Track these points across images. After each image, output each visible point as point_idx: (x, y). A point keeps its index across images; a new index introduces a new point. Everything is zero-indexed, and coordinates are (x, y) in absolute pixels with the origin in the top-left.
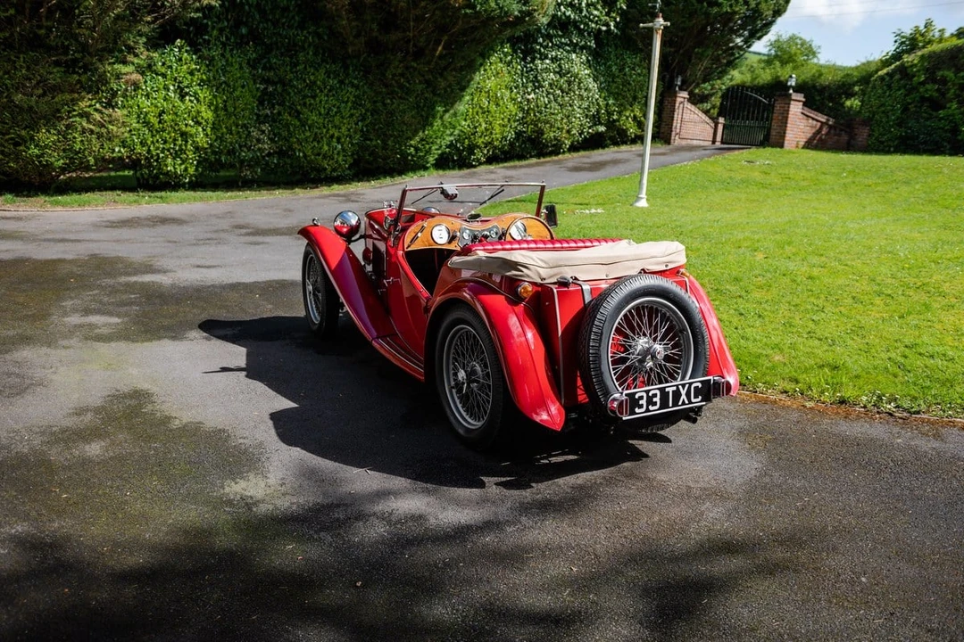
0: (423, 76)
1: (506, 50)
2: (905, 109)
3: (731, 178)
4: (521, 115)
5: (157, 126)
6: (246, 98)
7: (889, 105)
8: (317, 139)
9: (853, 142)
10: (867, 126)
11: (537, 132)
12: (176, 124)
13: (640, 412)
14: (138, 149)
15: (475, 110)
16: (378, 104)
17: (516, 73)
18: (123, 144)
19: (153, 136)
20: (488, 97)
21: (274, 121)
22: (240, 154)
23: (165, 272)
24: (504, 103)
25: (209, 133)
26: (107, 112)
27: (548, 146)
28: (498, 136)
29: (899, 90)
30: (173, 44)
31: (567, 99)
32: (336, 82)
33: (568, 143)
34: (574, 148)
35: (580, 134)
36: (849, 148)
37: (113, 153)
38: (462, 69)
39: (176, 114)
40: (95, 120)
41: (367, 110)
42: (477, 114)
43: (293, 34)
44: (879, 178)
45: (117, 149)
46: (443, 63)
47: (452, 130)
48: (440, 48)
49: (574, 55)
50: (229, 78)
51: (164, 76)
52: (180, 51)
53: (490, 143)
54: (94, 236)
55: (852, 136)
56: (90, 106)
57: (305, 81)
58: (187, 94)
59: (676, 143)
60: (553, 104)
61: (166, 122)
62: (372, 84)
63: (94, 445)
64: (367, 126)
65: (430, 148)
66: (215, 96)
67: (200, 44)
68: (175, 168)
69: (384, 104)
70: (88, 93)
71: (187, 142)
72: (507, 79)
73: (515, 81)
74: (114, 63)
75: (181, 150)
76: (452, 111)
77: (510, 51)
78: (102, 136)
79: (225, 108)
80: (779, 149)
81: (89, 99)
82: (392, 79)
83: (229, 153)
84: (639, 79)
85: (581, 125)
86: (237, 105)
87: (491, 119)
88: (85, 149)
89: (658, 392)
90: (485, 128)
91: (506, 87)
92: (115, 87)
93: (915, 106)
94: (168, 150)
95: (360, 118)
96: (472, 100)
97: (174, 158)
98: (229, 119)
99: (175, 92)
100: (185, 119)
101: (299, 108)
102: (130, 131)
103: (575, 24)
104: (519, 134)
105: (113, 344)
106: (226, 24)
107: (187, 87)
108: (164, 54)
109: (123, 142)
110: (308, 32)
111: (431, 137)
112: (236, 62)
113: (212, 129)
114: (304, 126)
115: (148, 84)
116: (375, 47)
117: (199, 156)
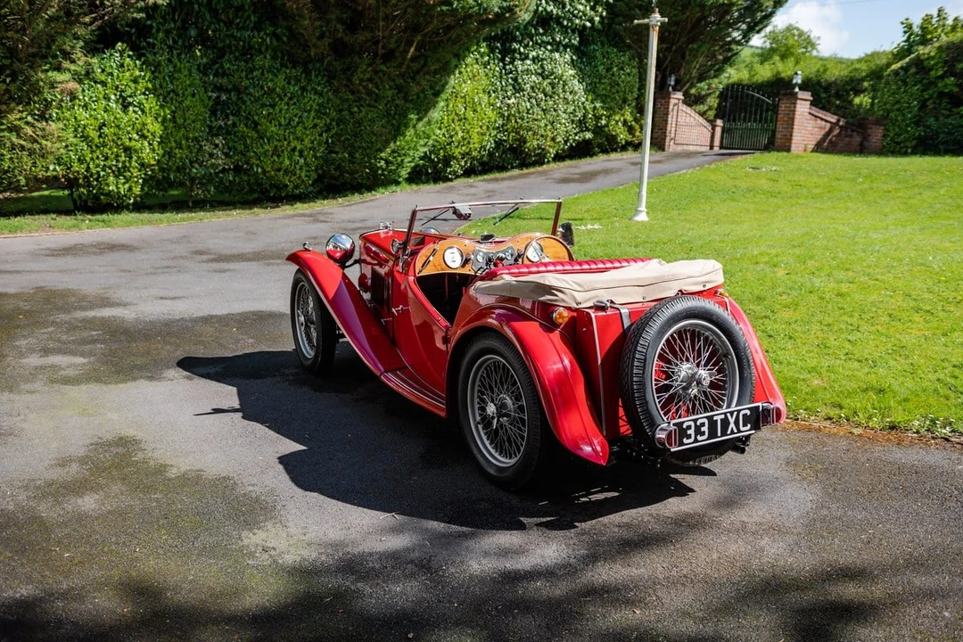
0: (394, 80)
1: (482, 50)
2: (923, 106)
3: (735, 186)
4: (501, 122)
5: (97, 140)
6: (196, 107)
7: (905, 102)
8: (277, 152)
9: (866, 144)
10: (881, 125)
11: (518, 140)
12: (118, 139)
13: (689, 443)
14: (76, 167)
15: (451, 117)
16: (344, 113)
17: (494, 76)
18: (59, 161)
19: (92, 152)
20: (465, 103)
21: (228, 133)
22: (190, 170)
23: (125, 305)
24: (482, 109)
25: (156, 148)
26: (39, 125)
27: (531, 156)
28: (476, 145)
29: (915, 85)
30: (113, 48)
31: (551, 103)
32: (297, 88)
33: (553, 151)
34: (559, 158)
35: (566, 142)
36: (862, 150)
37: (46, 172)
38: (435, 72)
39: (118, 127)
40: (26, 135)
41: (332, 120)
42: (453, 122)
43: (249, 36)
44: (899, 183)
45: (51, 167)
46: (415, 66)
47: (426, 140)
48: (412, 50)
49: (557, 55)
50: (178, 86)
51: (104, 84)
52: (121, 56)
53: (467, 154)
54: (34, 266)
55: (865, 138)
56: (20, 119)
57: (262, 88)
58: (130, 104)
59: (671, 150)
60: (536, 109)
61: (106, 135)
62: (336, 92)
63: (86, 498)
64: (332, 137)
65: (402, 161)
66: (162, 107)
67: (144, 48)
68: (118, 188)
69: (352, 113)
70: (18, 104)
71: (131, 158)
72: (485, 82)
73: (493, 84)
74: (47, 71)
75: (124, 167)
76: (426, 120)
77: (486, 50)
78: (35, 153)
79: (174, 120)
80: (785, 154)
81: (20, 111)
82: (360, 84)
83: (178, 169)
84: (629, 79)
85: (567, 132)
86: (187, 115)
87: (468, 127)
88: (14, 168)
89: (706, 421)
90: (462, 137)
91: (484, 91)
92: (49, 98)
93: (934, 103)
94: (110, 168)
95: (324, 129)
96: (447, 106)
97: (117, 177)
98: (178, 131)
99: (117, 102)
100: (129, 133)
101: (256, 118)
102: (67, 146)
103: (558, 20)
104: (499, 143)
105: (84, 387)
106: (172, 25)
107: (130, 96)
108: (103, 59)
109: (58, 159)
110: (266, 34)
111: (403, 149)
112: (185, 67)
113: (159, 143)
114: (262, 138)
115: (86, 93)
116: (340, 49)
117: (145, 174)
